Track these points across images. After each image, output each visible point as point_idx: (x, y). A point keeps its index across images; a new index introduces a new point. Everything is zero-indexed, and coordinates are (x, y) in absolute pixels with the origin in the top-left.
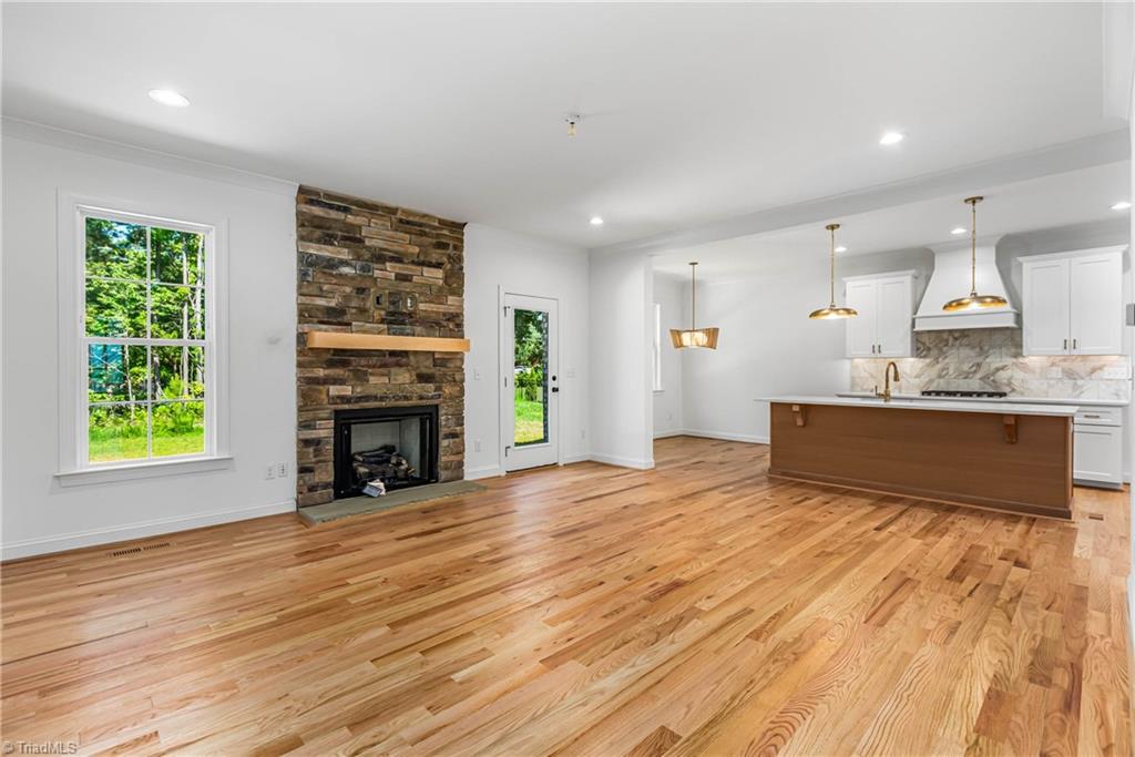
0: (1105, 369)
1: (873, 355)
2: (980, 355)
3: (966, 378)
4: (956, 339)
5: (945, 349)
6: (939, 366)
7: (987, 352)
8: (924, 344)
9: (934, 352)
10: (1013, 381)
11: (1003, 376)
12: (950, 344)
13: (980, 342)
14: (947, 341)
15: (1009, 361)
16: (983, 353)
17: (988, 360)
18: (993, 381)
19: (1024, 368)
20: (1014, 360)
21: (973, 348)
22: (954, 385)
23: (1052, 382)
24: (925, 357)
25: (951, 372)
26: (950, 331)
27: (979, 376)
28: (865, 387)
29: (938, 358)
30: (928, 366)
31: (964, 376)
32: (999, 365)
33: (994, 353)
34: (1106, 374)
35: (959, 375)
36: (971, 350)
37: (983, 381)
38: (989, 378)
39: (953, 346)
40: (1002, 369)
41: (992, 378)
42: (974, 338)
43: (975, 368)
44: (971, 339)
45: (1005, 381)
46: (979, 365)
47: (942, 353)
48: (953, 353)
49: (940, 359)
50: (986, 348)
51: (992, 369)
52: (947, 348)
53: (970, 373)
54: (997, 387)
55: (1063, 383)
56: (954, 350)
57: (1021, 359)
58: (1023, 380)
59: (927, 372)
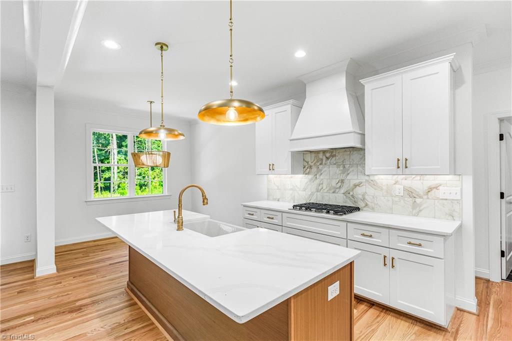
0: (441, 188)
2: (343, 172)
3: (333, 193)
4: (328, 158)
6: (317, 182)
7: (348, 170)
8: (308, 162)
9: (314, 169)
10: (366, 197)
11: (359, 191)
12: (324, 162)
13: (343, 162)
14: (322, 160)
15: (363, 178)
16: (345, 171)
17: (349, 177)
18: (353, 196)
19: (375, 185)
20: (368, 177)
21: (338, 166)
23: (397, 199)
24: (309, 173)
25: (325, 187)
26: (324, 152)
27: (342, 191)
28: (274, 197)
29: (316, 175)
30: (310, 181)
31: (333, 191)
32: (357, 182)
33: (353, 170)
34: (441, 193)
35: (330, 190)
36: (337, 167)
37: (345, 195)
38: (349, 193)
39: (325, 164)
40: (358, 185)
41: (351, 193)
42: (339, 157)
43: (340, 184)
44: (337, 158)
45: (360, 197)
46: (342, 181)
47: (319, 170)
48: (325, 171)
49: (318, 176)
50: (347, 166)
51: (351, 185)
52: (321, 166)
53: (337, 188)
54: (355, 201)
55: (404, 200)
56: (326, 168)
57: (372, 177)
58: (374, 196)
59: (310, 187)
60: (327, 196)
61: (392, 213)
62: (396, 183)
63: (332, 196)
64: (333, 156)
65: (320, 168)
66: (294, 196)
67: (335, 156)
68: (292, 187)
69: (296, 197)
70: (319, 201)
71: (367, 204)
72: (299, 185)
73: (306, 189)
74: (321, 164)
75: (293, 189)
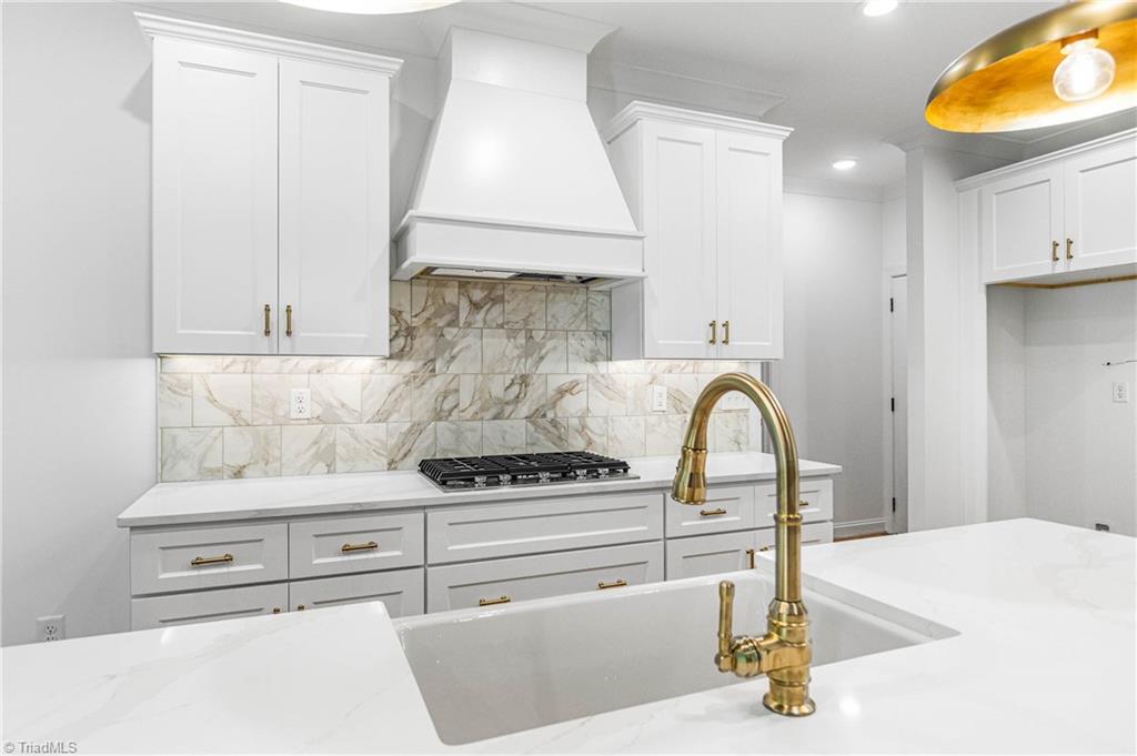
1: (264, 344)
2: (527, 354)
3: (495, 418)
4: (476, 306)
5: (450, 333)
6: (438, 383)
7: (541, 347)
8: (396, 315)
9: (425, 341)
10: (590, 422)
11: (571, 406)
12: (462, 319)
14: (456, 309)
15: (582, 370)
16: (532, 349)
17: (544, 368)
18: (554, 423)
19: (608, 388)
20: (590, 368)
21: (512, 334)
22: (472, 438)
23: (653, 419)
25: (465, 400)
27: (524, 409)
28: (213, 462)
29: (433, 360)
30: (407, 383)
31: (494, 411)
32: (564, 380)
33: (555, 348)
35: (483, 409)
36: (509, 338)
37: (534, 423)
38: (544, 416)
39: (469, 325)
40: (569, 391)
41: (550, 415)
42: (516, 305)
43: (516, 389)
44: (508, 307)
45: (574, 422)
46: (524, 380)
47: (442, 346)
48: (468, 347)
49: (438, 365)
50: (538, 335)
51: (551, 392)
52: (455, 330)
53: (507, 403)
54: (560, 437)
55: (668, 421)
56: (470, 339)
57: (603, 367)
58: (606, 419)
59: (407, 403)
60: (473, 430)
61: (645, 456)
62: (653, 380)
63: (490, 428)
64: (495, 301)
65: (449, 337)
66: (334, 445)
67: (501, 300)
68: (319, 411)
69: (340, 449)
70: (445, 450)
71: (590, 443)
72: (354, 401)
73: (390, 414)
74: (451, 324)
75: (327, 418)
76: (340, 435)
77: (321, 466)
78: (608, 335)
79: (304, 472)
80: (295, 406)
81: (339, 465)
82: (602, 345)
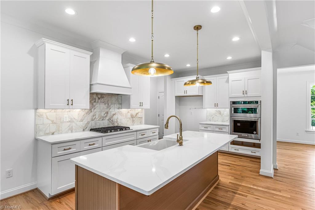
0: (139, 113)
1: (67, 107)
2: (108, 108)
3: (102, 120)
4: (99, 98)
5: (94, 104)
6: (92, 114)
7: (110, 106)
10: (118, 120)
11: (115, 117)
13: (108, 101)
16: (109, 107)
17: (111, 110)
18: (112, 121)
19: (121, 114)
20: (118, 110)
21: (105, 104)
22: (98, 124)
23: (128, 119)
25: (97, 117)
27: (107, 118)
28: (47, 132)
29: (91, 109)
30: (87, 114)
32: (114, 113)
33: (112, 106)
34: (139, 115)
35: (100, 118)
36: (105, 105)
37: (109, 121)
39: (98, 102)
40: (115, 114)
41: (112, 119)
42: (106, 98)
43: (106, 114)
44: (105, 99)
45: (116, 120)
46: (107, 113)
48: (98, 106)
49: (92, 110)
50: (110, 104)
51: (112, 115)
52: (95, 103)
53: (104, 117)
54: (113, 123)
55: (131, 119)
56: (98, 105)
57: (120, 110)
58: (121, 119)
59: (86, 118)
60: (98, 123)
62: (128, 112)
63: (101, 122)
65: (94, 105)
66: (72, 127)
67: (103, 97)
68: (70, 120)
69: (74, 128)
70: (93, 127)
71: (118, 124)
72: (76, 117)
73: (83, 120)
74: (95, 102)
75: (71, 121)
76: (74, 124)
77: (70, 131)
78: (121, 104)
79: (67, 132)
80: (65, 119)
81: (73, 131)
82: (120, 106)
